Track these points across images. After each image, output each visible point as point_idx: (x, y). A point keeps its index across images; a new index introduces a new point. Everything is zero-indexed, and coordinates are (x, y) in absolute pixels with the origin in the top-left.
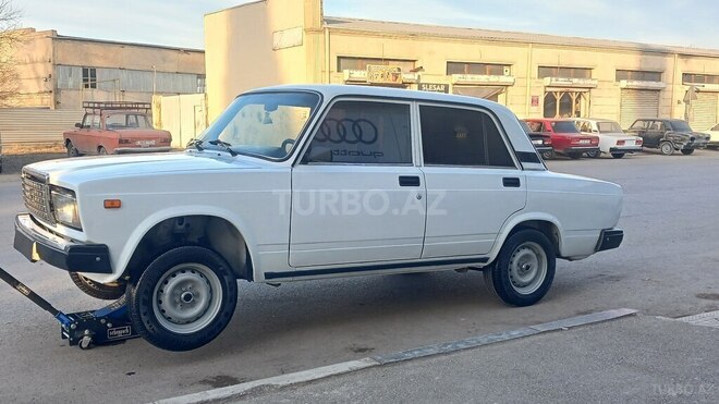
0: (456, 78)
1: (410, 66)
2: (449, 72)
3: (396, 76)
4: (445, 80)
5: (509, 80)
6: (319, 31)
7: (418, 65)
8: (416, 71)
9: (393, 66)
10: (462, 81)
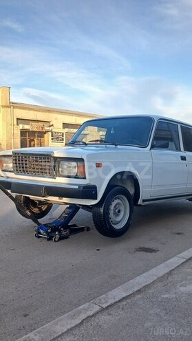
0: (66, 130)
1: (48, 124)
2: (64, 128)
3: (43, 128)
4: (62, 130)
5: (88, 132)
6: (8, 107)
7: (51, 124)
8: (50, 126)
9: (41, 124)
10: (69, 131)
